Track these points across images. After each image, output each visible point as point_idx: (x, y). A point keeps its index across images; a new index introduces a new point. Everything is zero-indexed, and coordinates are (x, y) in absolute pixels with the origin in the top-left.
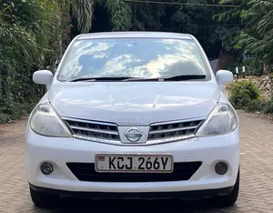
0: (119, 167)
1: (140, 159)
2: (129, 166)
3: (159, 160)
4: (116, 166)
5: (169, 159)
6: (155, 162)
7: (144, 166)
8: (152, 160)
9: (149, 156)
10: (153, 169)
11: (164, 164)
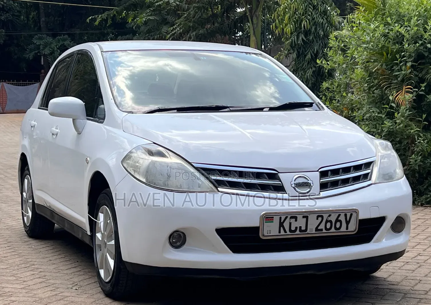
0: (291, 231)
1: (318, 217)
2: (303, 228)
3: (342, 218)
4: (287, 229)
5: (354, 215)
6: (337, 220)
7: (322, 226)
8: (333, 218)
9: (330, 213)
10: (333, 230)
11: (348, 223)
